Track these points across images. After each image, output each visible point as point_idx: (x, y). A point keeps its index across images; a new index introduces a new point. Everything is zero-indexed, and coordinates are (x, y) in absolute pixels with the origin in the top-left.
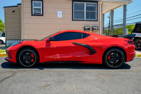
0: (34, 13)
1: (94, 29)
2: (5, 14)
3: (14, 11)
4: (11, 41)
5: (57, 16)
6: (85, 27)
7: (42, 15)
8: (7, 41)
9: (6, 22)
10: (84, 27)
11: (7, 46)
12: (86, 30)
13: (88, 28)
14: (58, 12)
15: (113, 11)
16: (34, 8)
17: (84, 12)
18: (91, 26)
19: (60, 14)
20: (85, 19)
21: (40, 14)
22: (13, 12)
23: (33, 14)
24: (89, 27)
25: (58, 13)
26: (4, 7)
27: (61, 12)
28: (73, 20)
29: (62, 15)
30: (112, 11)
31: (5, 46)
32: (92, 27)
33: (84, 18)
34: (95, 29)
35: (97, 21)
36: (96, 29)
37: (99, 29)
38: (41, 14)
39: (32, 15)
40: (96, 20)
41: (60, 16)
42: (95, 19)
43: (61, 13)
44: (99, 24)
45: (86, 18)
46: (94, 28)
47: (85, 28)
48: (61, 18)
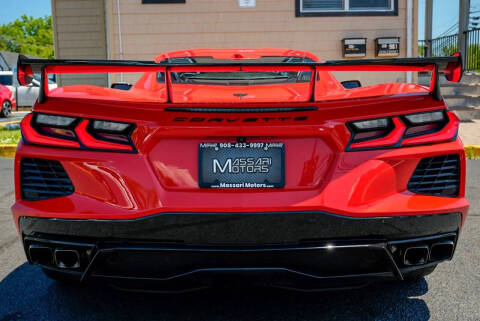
1: (384, 49)
5: (238, 3)
6: (347, 42)
10: (343, 41)
12: (351, 52)
13: (356, 46)
18: (371, 38)
20: (347, 8)
24: (362, 42)
32: (376, 40)
33: (342, 6)
34: (387, 49)
35: (395, 13)
36: (392, 47)
37: (402, 46)
40: (392, 9)
41: (247, 1)
42: (386, 6)
44: (403, 27)
45: (351, 6)
46: (380, 41)
47: (347, 46)
48: (251, 8)
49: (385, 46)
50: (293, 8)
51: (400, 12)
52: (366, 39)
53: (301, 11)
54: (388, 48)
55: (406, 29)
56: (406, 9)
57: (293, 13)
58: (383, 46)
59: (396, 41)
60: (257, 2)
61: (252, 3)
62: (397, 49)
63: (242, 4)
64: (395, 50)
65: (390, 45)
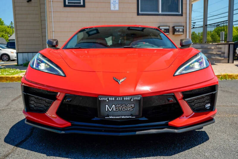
0: (69, 3)
2: (15, 7)
3: (30, 1)
4: (26, 55)
5: (110, 8)
6: (161, 28)
7: (84, 6)
8: (19, 54)
9: (17, 21)
10: (159, 27)
11: (19, 64)
13: (165, 29)
18: (171, 26)
20: (160, 12)
21: (80, 3)
22: (28, 2)
23: (67, 3)
24: (167, 28)
28: (138, 14)
29: (119, 5)
31: (16, 64)
32: (173, 27)
33: (158, 11)
34: (179, 31)
35: (182, 15)
36: (181, 30)
37: (185, 30)
38: (82, 4)
39: (65, 6)
40: (180, 13)
41: (115, 7)
42: (178, 11)
43: (117, 1)
44: (185, 21)
45: (162, 11)
46: (175, 28)
48: (117, 11)
49: (178, 30)
50: (136, 11)
51: (184, 15)
52: (169, 26)
53: (140, 12)
55: (186, 22)
56: (186, 13)
57: (136, 14)
59: (182, 27)
60: (119, 8)
61: (117, 8)
62: (183, 31)
63: (112, 8)
64: (182, 31)
65: (180, 30)
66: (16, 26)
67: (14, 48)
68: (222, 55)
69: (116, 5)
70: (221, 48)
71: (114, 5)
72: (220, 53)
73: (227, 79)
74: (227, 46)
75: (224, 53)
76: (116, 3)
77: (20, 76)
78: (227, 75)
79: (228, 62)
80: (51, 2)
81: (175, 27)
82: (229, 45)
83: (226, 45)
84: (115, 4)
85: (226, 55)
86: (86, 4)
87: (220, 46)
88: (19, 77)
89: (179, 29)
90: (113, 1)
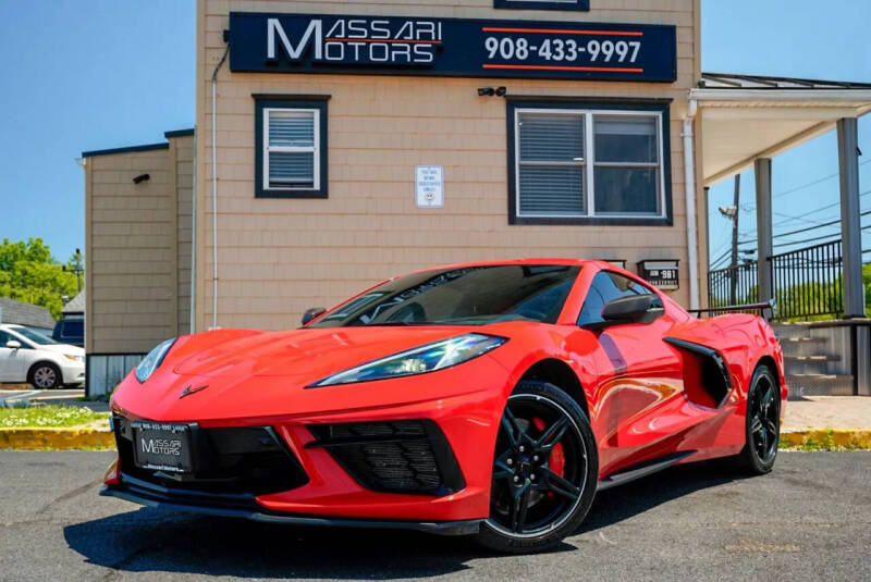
0: (271, 184)
1: (654, 278)
2: (91, 198)
3: (146, 177)
4: (117, 361)
5: (414, 200)
7: (323, 194)
8: (93, 360)
9: (97, 244)
11: (92, 393)
14: (419, 170)
15: (770, 161)
16: (271, 154)
17: (580, 169)
18: (633, 260)
19: (430, 188)
20: (591, 213)
21: (311, 184)
22: (138, 180)
23: (266, 186)
24: (618, 266)
25: (420, 177)
26: (86, 155)
27: (439, 170)
28: (512, 220)
29: (445, 191)
30: (763, 166)
31: (83, 396)
32: (640, 264)
33: (581, 207)
34: (659, 278)
35: (669, 222)
36: (667, 275)
37: (682, 276)
38: (317, 186)
39: (260, 193)
40: (664, 215)
41: (430, 197)
42: (654, 208)
43: (438, 177)
44: (682, 244)
45: (598, 209)
46: (647, 266)
48: (439, 208)
49: (656, 274)
50: (505, 210)
51: (677, 220)
52: (624, 261)
53: (518, 215)
54: (660, 276)
55: (687, 248)
56: (685, 216)
57: (506, 219)
58: (652, 274)
59: (672, 265)
60: (445, 199)
61: (438, 201)
62: (675, 279)
63: (422, 201)
64: (672, 279)
65: (664, 273)
66: (91, 262)
67: (79, 342)
68: (831, 364)
69: (433, 190)
70: (824, 340)
71: (428, 189)
72: (821, 358)
73: (833, 448)
74: (845, 333)
75: (837, 358)
76: (433, 184)
77: (91, 430)
78: (832, 433)
79: (855, 393)
80: (212, 180)
81: (646, 264)
82: (854, 327)
83: (843, 329)
84: (430, 187)
85: (845, 364)
86: (333, 188)
87: (821, 333)
88: (86, 433)
89: (660, 271)
90: (426, 178)
